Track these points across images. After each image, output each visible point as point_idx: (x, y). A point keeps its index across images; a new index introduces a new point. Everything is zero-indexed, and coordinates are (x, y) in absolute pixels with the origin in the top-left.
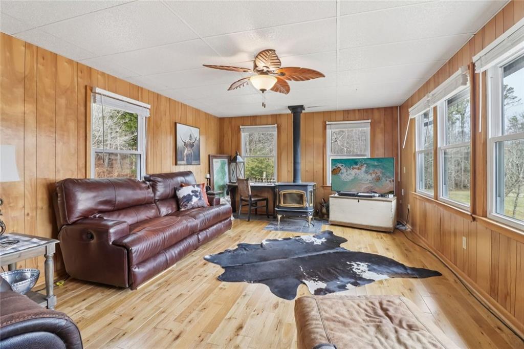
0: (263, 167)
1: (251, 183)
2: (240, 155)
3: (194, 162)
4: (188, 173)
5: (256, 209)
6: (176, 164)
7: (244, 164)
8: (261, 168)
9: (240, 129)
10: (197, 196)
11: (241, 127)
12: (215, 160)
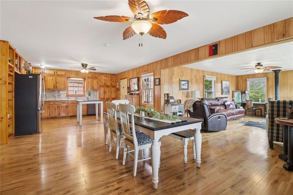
0: (259, 96)
1: (253, 102)
2: (247, 91)
3: (228, 94)
4: (227, 97)
5: (255, 113)
6: (222, 94)
7: (249, 94)
8: (257, 96)
9: (247, 80)
10: (232, 105)
11: (247, 79)
12: (235, 93)
